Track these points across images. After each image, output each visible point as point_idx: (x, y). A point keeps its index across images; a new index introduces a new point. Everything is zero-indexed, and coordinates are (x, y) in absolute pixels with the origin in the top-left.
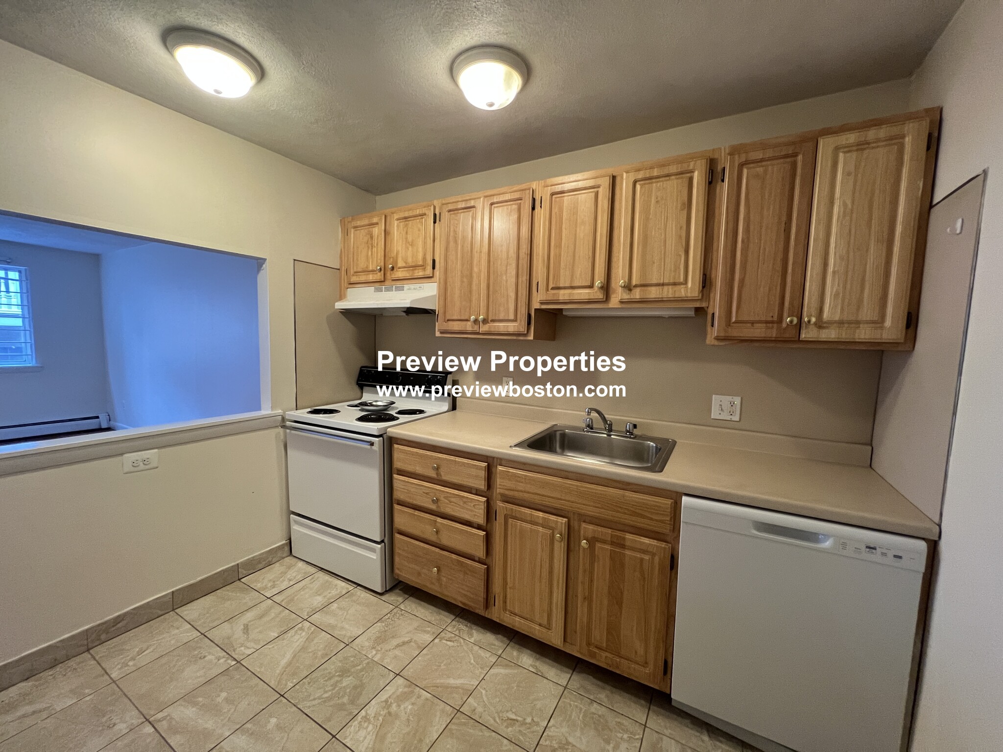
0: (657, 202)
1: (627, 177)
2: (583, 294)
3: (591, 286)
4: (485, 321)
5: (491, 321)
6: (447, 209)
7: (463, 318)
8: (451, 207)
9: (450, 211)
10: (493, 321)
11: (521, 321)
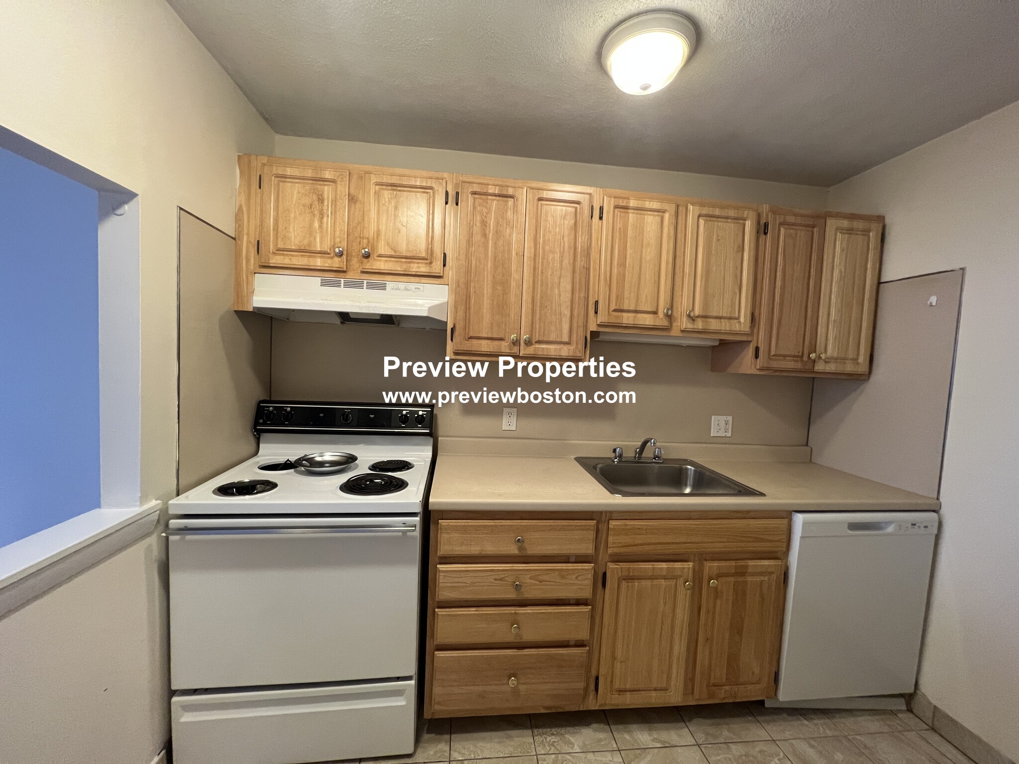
0: (718, 240)
1: (693, 210)
2: (647, 320)
3: (655, 313)
4: (528, 343)
5: (536, 342)
6: (470, 190)
7: (495, 336)
8: (476, 188)
9: (474, 193)
10: (539, 342)
11: (577, 344)
